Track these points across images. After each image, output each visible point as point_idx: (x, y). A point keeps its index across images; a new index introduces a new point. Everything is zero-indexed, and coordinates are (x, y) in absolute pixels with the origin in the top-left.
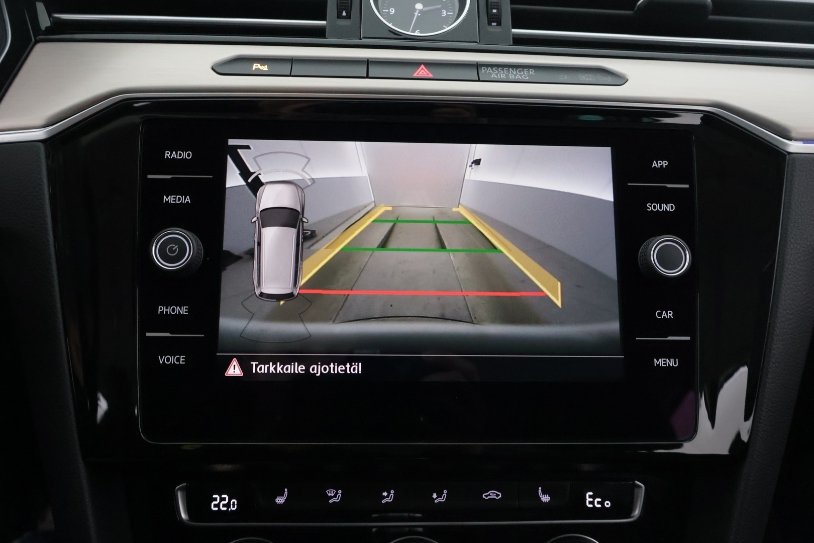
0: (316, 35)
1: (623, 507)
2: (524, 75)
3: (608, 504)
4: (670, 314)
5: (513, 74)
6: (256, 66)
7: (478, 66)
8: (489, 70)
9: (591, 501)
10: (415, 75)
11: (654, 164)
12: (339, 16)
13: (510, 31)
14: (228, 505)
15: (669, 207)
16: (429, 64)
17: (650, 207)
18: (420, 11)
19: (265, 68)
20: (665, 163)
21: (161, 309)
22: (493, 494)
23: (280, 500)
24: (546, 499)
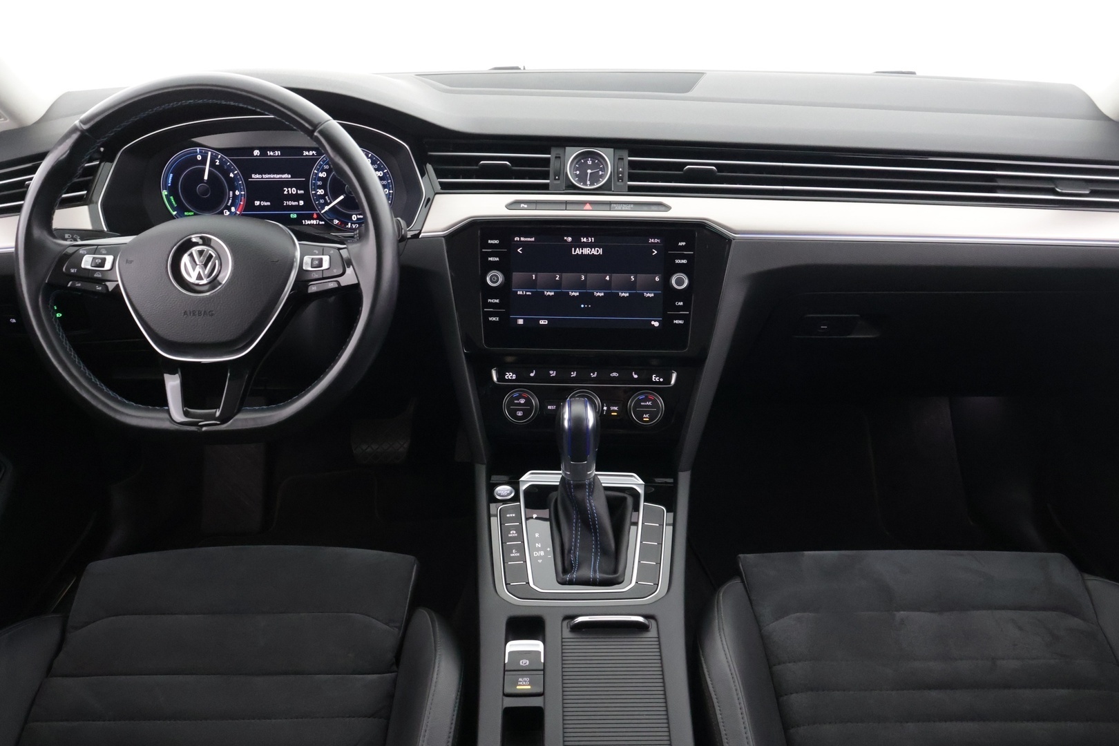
0: (544, 188)
1: (668, 380)
2: (629, 207)
3: (661, 380)
4: (681, 304)
5: (625, 207)
6: (522, 205)
7: (610, 203)
8: (615, 205)
9: (655, 378)
10: (585, 208)
11: (680, 244)
12: (555, 179)
13: (626, 183)
14: (512, 377)
15: (684, 261)
16: (591, 203)
17: (677, 261)
18: (591, 173)
19: (526, 206)
20: (684, 244)
21: (489, 300)
22: (615, 374)
23: (532, 375)
24: (636, 376)
